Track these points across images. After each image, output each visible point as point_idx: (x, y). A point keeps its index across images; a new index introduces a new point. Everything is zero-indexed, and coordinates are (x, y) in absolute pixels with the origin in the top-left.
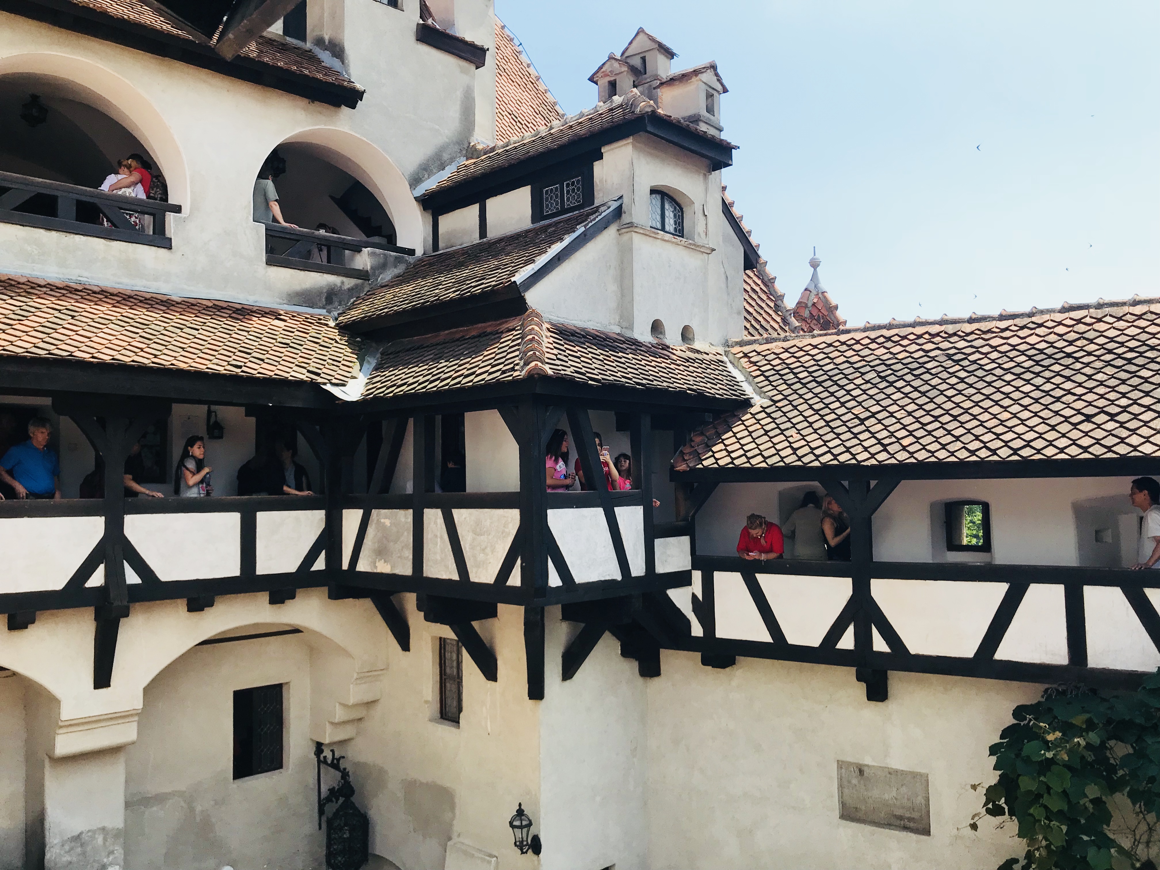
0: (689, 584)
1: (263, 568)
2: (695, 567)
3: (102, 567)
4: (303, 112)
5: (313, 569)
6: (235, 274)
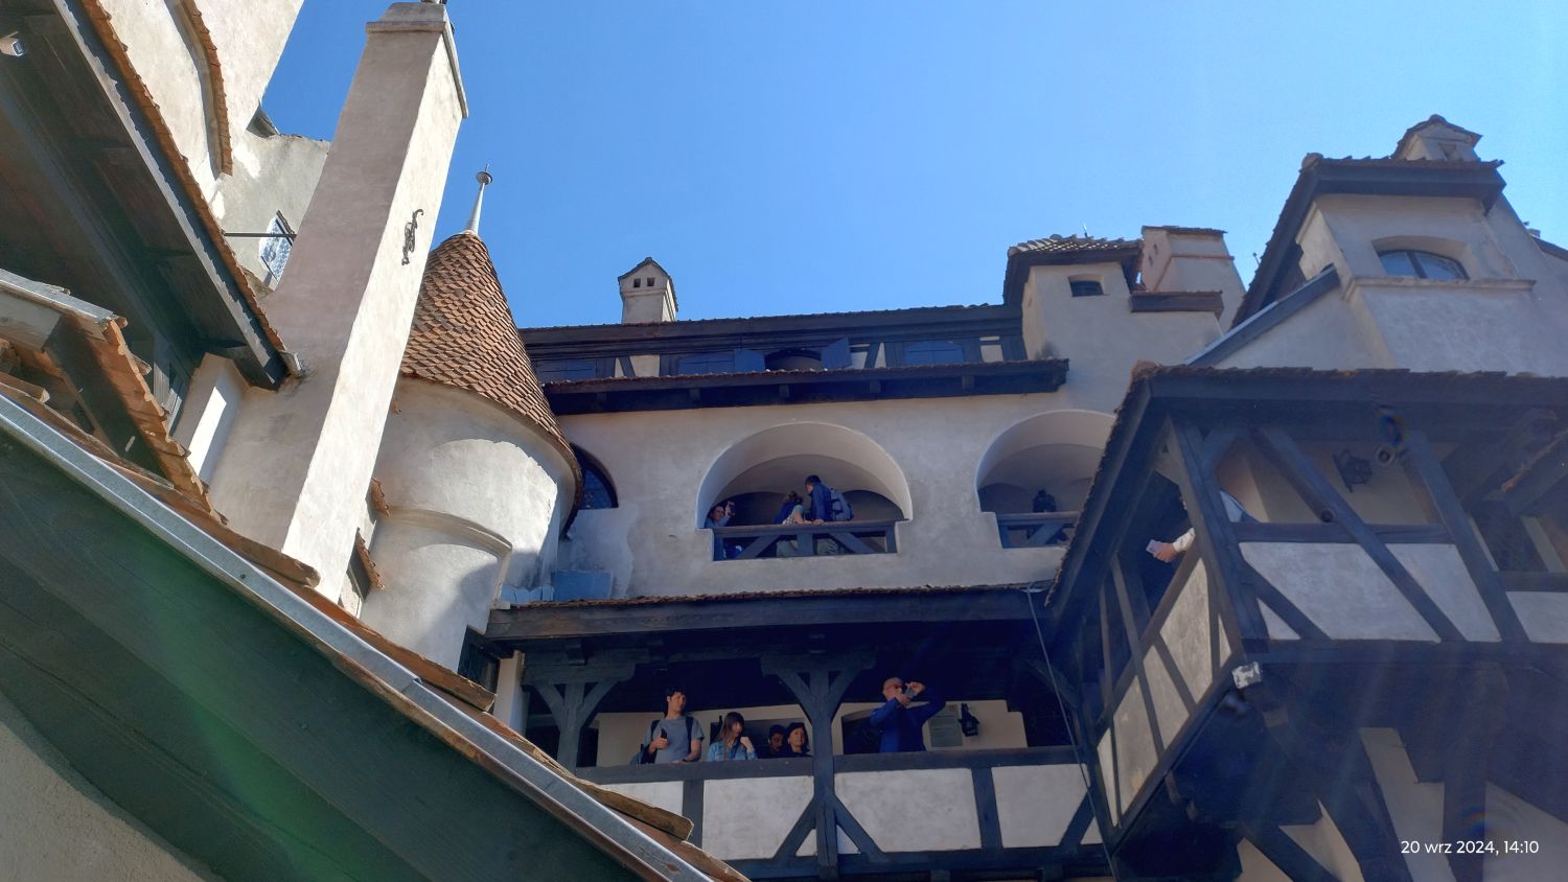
1: (1008, 841)
3: (814, 830)
4: (1016, 406)
5: (1082, 843)
6: (971, 562)
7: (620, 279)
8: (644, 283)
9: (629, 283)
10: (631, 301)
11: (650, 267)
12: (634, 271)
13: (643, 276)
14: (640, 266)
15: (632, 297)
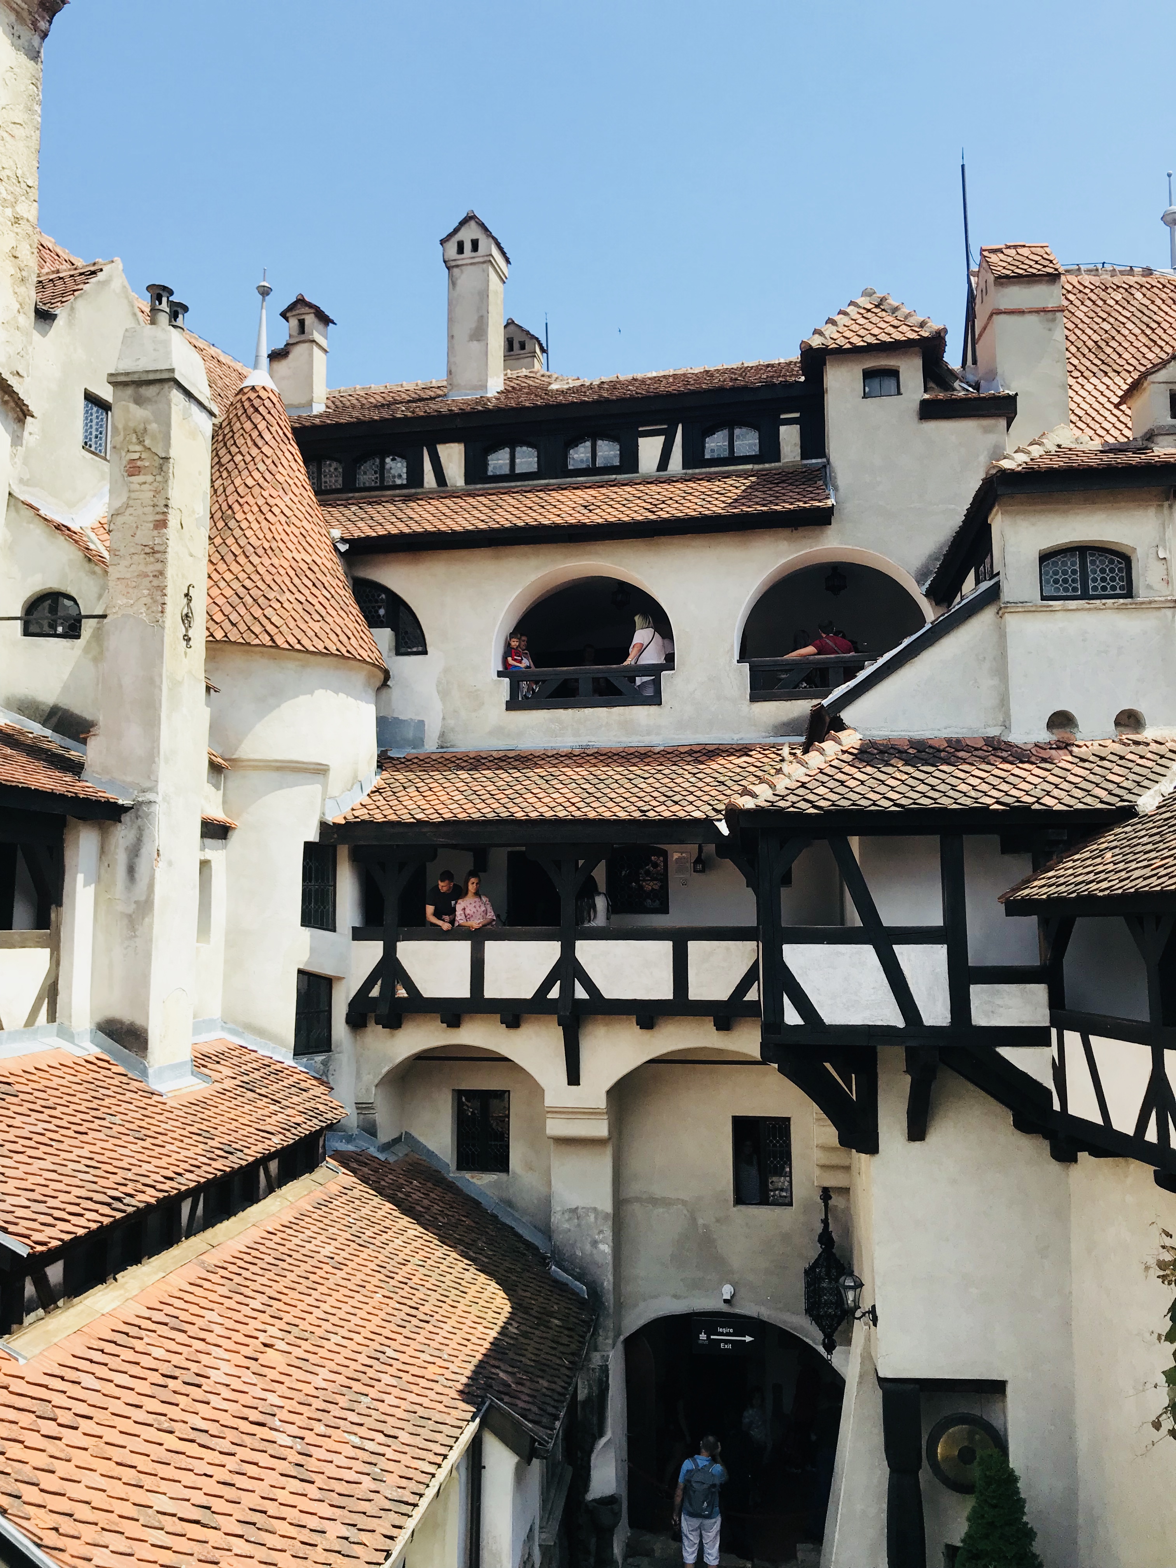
0: (1049, 1044)
1: (695, 993)
2: (1054, 1022)
3: (559, 982)
4: (785, 543)
5: (745, 999)
6: (720, 717)
7: (442, 242)
8: (468, 246)
9: (452, 247)
10: (456, 271)
11: (472, 223)
12: (456, 231)
13: (468, 234)
14: (463, 223)
15: (457, 266)
